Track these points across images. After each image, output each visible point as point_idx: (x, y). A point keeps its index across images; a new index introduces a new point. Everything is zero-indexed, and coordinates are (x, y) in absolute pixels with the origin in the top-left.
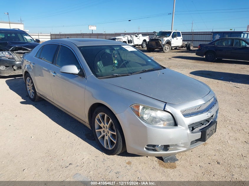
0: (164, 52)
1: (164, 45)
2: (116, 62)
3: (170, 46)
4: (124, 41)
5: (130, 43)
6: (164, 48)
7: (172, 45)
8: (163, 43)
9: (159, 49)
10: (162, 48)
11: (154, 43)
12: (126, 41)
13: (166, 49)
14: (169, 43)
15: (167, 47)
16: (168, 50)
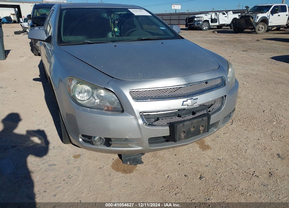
0: (257, 33)
1: (257, 24)
2: (116, 29)
3: (266, 25)
4: (205, 20)
5: (214, 23)
6: (257, 28)
7: (270, 25)
8: (256, 21)
9: (250, 29)
10: (254, 28)
11: (243, 21)
12: (208, 19)
13: (260, 29)
14: (265, 21)
15: (261, 26)
16: (263, 30)
